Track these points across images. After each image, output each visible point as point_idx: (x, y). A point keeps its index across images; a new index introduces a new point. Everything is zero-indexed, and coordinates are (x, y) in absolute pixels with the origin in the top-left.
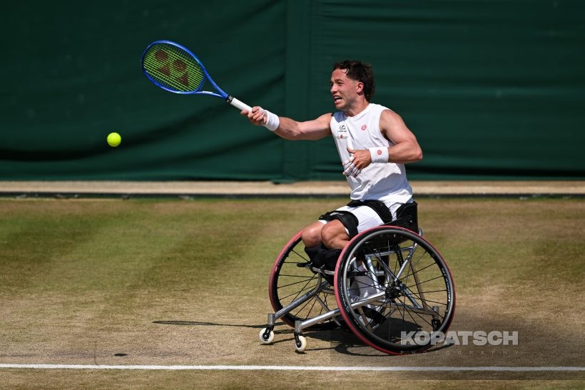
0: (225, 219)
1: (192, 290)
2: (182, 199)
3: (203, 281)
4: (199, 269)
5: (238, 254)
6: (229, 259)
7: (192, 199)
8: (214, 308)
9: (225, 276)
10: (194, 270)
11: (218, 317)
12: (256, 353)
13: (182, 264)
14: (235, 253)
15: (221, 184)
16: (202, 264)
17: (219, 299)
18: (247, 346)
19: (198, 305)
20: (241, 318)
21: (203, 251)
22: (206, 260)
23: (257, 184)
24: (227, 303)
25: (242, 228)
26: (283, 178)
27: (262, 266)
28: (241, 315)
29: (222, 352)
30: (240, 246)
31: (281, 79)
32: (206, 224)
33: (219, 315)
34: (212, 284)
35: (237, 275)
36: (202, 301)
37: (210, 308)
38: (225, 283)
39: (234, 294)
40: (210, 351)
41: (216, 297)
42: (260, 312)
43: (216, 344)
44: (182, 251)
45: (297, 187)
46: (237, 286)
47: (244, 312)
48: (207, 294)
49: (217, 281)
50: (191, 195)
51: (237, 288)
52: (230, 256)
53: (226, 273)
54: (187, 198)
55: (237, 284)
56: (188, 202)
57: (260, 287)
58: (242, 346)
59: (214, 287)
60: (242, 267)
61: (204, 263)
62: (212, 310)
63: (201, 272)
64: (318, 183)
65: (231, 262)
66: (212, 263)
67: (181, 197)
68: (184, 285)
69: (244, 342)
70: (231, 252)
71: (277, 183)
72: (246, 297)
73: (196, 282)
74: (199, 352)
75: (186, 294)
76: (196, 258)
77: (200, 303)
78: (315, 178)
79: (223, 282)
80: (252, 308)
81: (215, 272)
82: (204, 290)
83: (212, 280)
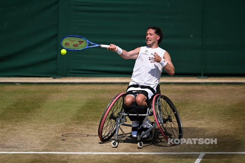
0: (33, 92)
1: (19, 121)
2: (16, 85)
3: (24, 117)
4: (23, 113)
5: (39, 107)
6: (35, 108)
7: (20, 84)
8: (29, 128)
9: (33, 115)
10: (20, 113)
11: (30, 132)
12: (45, 147)
13: (16, 111)
14: (37, 106)
15: (32, 78)
16: (24, 111)
17: (30, 125)
18: (42, 144)
19: (22, 127)
20: (39, 133)
21: (24, 105)
22: (25, 109)
23: (46, 78)
24: (34, 127)
25: (40, 96)
26: (57, 76)
27: (48, 112)
28: (39, 131)
29: (32, 146)
30: (39, 103)
31: (56, 36)
32: (26, 94)
33: (30, 131)
34: (27, 119)
35: (38, 115)
36: (24, 126)
37: (27, 129)
38: (33, 118)
39: (37, 123)
40: (27, 146)
41: (30, 124)
43: (29, 143)
44: (15, 106)
45: (63, 79)
46: (38, 120)
47: (41, 130)
48: (26, 123)
49: (30, 118)
50: (19, 83)
51: (37, 121)
52: (35, 107)
53: (33, 114)
54: (18, 84)
55: (38, 119)
56: (18, 85)
57: (47, 120)
58: (40, 144)
59: (28, 120)
60: (40, 112)
61: (24, 110)
62: (27, 130)
63: (23, 114)
64: (71, 78)
65: (35, 110)
66: (28, 110)
67: (15, 83)
68: (16, 119)
69: (40, 142)
71: (54, 78)
72: (41, 124)
73: (21, 118)
74: (22, 147)
75: (17, 123)
76: (21, 108)
78: (70, 76)
79: (32, 118)
80: (44, 129)
81: (29, 114)
82: (24, 121)
83: (28, 117)
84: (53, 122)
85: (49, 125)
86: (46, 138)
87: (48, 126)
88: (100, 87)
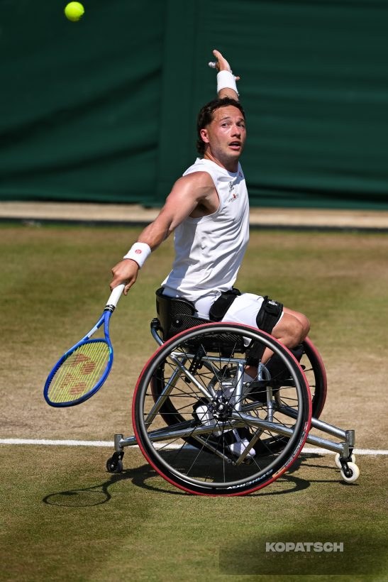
0: (80, 252)
1: (35, 343)
2: (25, 225)
3: (51, 330)
4: (46, 315)
6: (84, 303)
7: (38, 225)
10: (38, 317)
12: (116, 425)
13: (24, 309)
14: (92, 296)
15: (76, 206)
16: (50, 309)
18: (104, 416)
19: (43, 361)
21: (51, 292)
22: (55, 305)
23: (122, 208)
26: (156, 201)
27: (126, 314)
29: (72, 422)
31: (157, 74)
32: (56, 257)
34: (61, 336)
36: (48, 357)
40: (57, 421)
42: (123, 373)
43: (64, 412)
44: (23, 292)
48: (54, 348)
49: (68, 332)
50: (37, 220)
52: (85, 300)
54: (32, 223)
56: (33, 228)
57: (123, 341)
58: (98, 416)
59: (64, 339)
61: (52, 308)
63: (48, 320)
66: (62, 308)
67: (25, 222)
68: (25, 335)
69: (101, 411)
70: (87, 294)
71: (148, 208)
73: (40, 331)
74: (42, 423)
75: (27, 348)
76: (41, 302)
77: (45, 360)
81: (66, 320)
82: (51, 343)
83: (61, 330)
84: (142, 348)
85: (130, 355)
86: (119, 396)
87: (125, 361)
88: (291, 241)
